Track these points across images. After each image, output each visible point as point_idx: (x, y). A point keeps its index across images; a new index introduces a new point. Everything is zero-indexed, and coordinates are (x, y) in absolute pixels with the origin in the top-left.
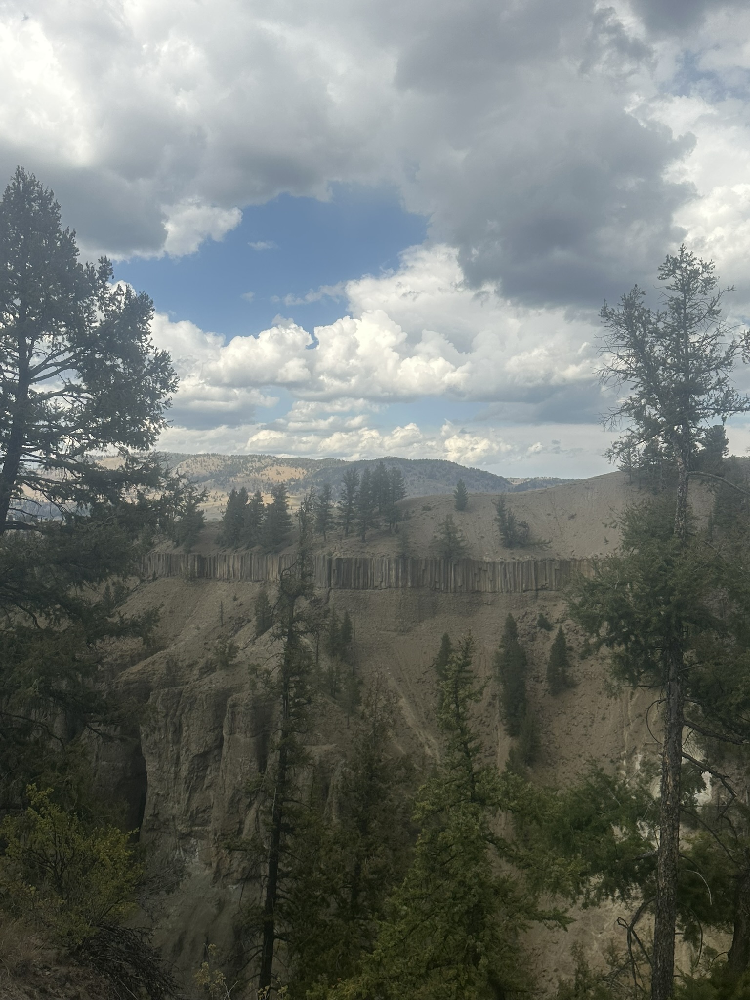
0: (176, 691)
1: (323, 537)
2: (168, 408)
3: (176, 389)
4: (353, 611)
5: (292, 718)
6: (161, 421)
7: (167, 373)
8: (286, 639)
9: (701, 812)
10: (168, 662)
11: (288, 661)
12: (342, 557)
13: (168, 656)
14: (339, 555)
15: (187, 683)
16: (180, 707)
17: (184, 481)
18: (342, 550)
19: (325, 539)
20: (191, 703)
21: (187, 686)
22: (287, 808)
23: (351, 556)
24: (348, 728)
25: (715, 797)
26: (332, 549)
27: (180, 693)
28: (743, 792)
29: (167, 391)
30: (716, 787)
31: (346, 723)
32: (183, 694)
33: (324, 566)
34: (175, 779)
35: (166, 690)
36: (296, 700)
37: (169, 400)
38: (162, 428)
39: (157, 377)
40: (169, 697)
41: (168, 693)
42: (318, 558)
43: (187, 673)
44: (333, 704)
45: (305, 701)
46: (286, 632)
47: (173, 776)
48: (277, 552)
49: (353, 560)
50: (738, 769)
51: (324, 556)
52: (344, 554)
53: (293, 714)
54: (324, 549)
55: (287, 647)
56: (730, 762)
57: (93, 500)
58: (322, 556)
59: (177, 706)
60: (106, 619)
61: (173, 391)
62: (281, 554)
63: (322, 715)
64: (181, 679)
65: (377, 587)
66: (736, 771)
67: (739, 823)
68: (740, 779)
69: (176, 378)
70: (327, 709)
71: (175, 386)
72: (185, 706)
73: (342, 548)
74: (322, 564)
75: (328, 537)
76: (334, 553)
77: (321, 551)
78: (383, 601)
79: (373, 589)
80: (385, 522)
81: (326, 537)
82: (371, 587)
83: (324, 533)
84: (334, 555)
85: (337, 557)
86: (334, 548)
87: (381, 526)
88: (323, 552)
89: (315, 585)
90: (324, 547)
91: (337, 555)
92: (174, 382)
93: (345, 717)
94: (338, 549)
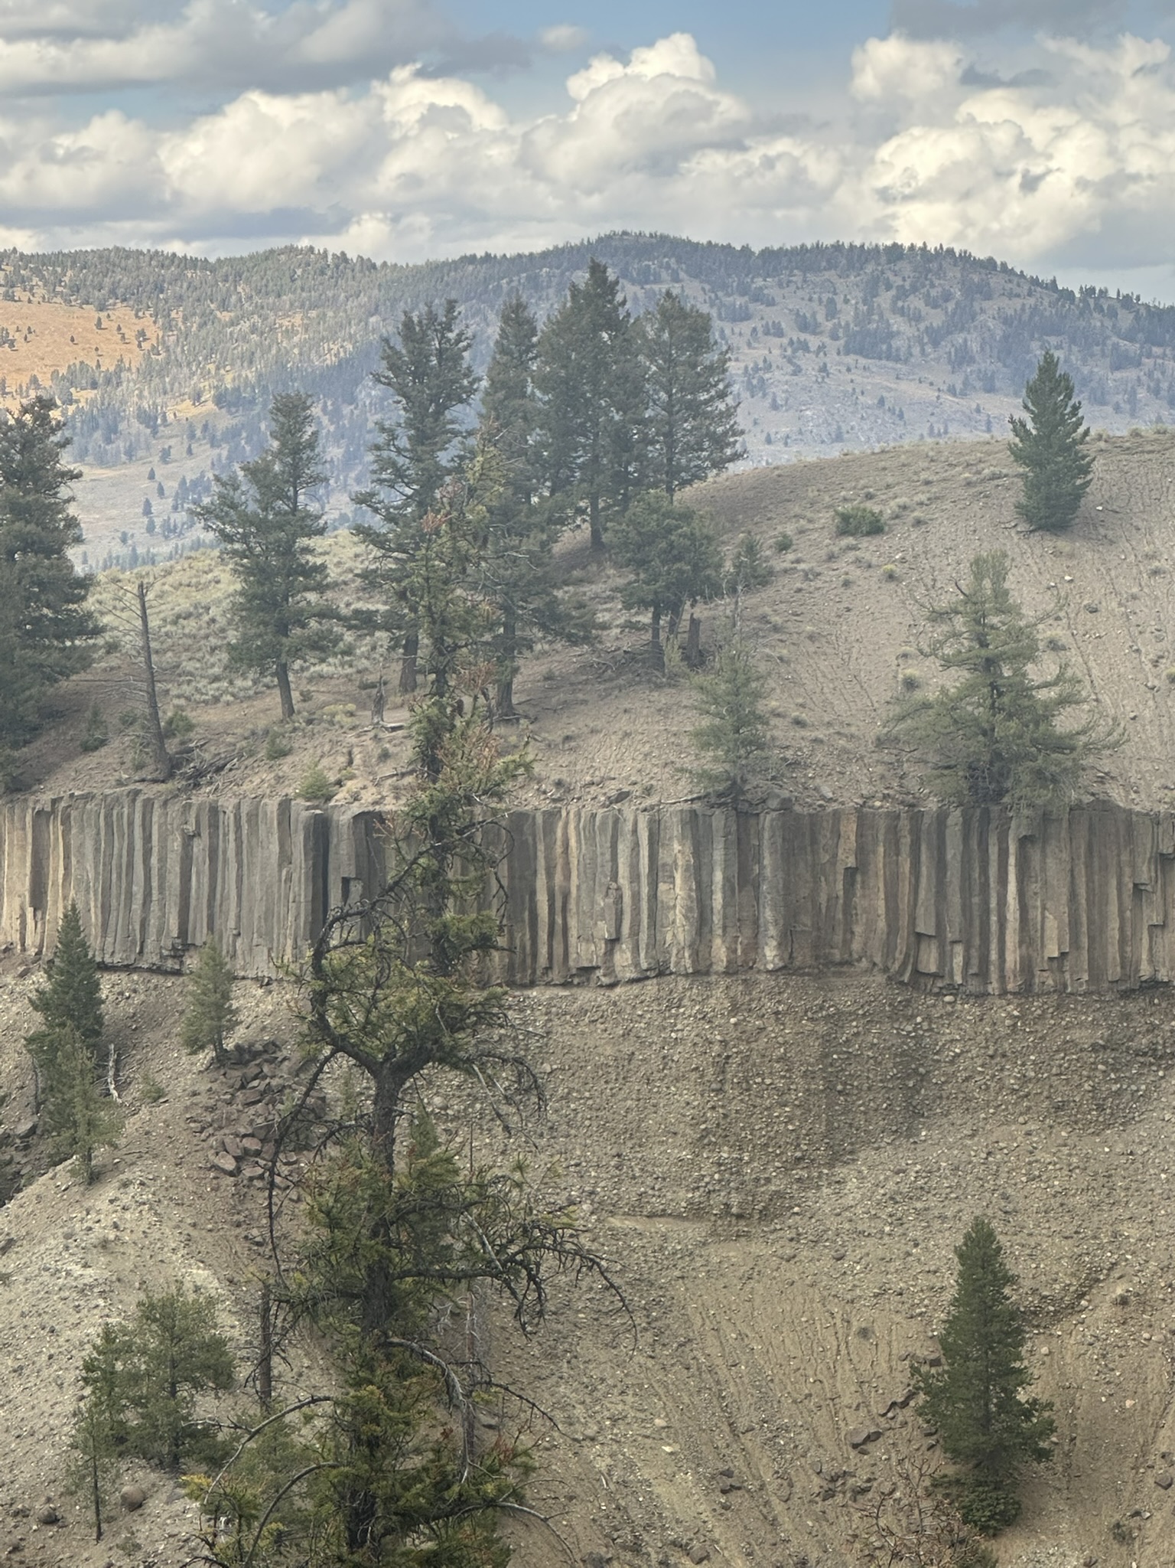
1: (274, 699)
4: (456, 1106)
12: (389, 807)
14: (368, 796)
18: (387, 769)
19: (290, 711)
26: (330, 768)
33: (285, 858)
42: (253, 816)
48: (19, 787)
51: (285, 805)
52: (396, 791)
54: (286, 766)
58: (272, 805)
62: (45, 799)
65: (587, 971)
73: (385, 756)
74: (275, 848)
75: (306, 697)
76: (339, 783)
77: (269, 777)
78: (627, 1048)
79: (565, 985)
80: (628, 606)
81: (295, 695)
82: (556, 976)
83: (282, 673)
84: (341, 796)
85: (356, 809)
86: (342, 760)
87: (605, 627)
88: (279, 779)
89: (238, 967)
90: (284, 753)
91: (356, 798)
94: (365, 762)
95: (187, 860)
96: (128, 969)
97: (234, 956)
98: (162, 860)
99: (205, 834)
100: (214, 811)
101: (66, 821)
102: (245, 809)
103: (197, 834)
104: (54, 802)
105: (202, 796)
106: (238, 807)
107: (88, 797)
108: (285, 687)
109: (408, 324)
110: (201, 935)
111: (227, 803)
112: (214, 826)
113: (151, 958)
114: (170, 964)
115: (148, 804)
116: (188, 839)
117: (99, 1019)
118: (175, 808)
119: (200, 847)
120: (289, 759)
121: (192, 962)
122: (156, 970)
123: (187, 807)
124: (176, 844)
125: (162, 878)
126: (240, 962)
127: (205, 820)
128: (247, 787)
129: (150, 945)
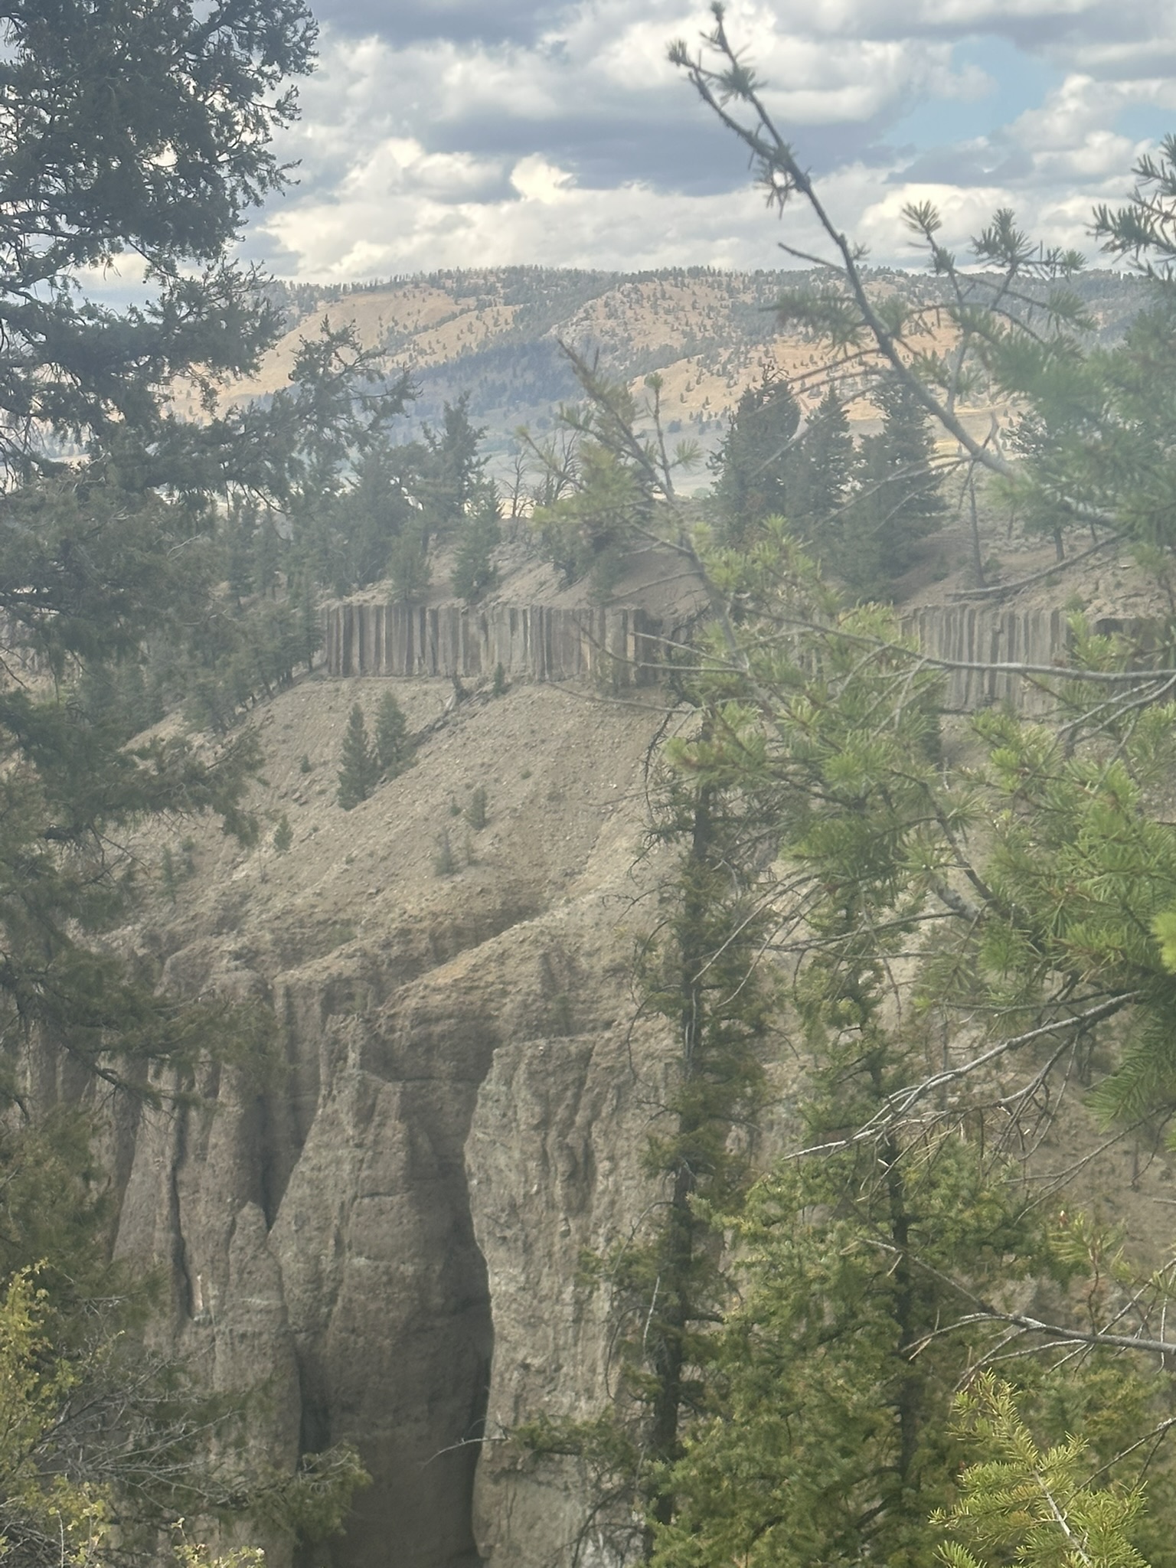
0: (573, 1049)
1: (1052, 551)
2: (286, 122)
3: (310, 60)
4: (1156, 800)
5: (710, 1078)
6: (264, 167)
7: (279, 15)
8: (686, 842)
10: (545, 957)
11: (695, 909)
12: (1120, 616)
13: (546, 939)
14: (1107, 610)
15: (608, 1025)
16: (585, 1100)
17: (348, 355)
18: (1120, 593)
19: (1061, 557)
20: (618, 1088)
21: (607, 1035)
22: (698, 1339)
23: (1151, 613)
24: (1136, 1188)
26: (1084, 591)
27: (585, 1057)
29: (283, 71)
31: (1128, 1173)
32: (594, 1059)
34: (577, 1320)
35: (542, 1043)
36: (724, 1025)
37: (288, 95)
38: (270, 188)
39: (251, 26)
40: (551, 1068)
41: (546, 1056)
42: (1036, 621)
43: (606, 992)
44: (1083, 1110)
45: (747, 1030)
46: (689, 820)
47: (569, 1311)
51: (1055, 615)
52: (1125, 607)
53: (714, 1068)
54: (1057, 591)
55: (691, 865)
57: (93, 415)
58: (1047, 614)
59: (577, 1097)
60: (135, 765)
61: (301, 71)
62: (910, 608)
63: (1046, 1143)
64: (589, 1011)
69: (308, 27)
70: (1063, 1123)
71: (305, 53)
72: (600, 1098)
73: (1119, 585)
74: (1048, 640)
75: (1073, 549)
76: (1090, 601)
77: (1046, 597)
81: (1065, 548)
83: (1057, 534)
84: (1090, 608)
85: (1100, 617)
86: (1091, 587)
88: (1053, 599)
89: (1024, 712)
90: (1057, 583)
91: (1099, 610)
92: (302, 38)
93: (1126, 1153)
94: (1106, 590)
96: (958, 712)
97: (1021, 706)
98: (980, 647)
99: (1006, 630)
100: (1012, 618)
101: (922, 623)
102: (1030, 618)
103: (1001, 631)
104: (916, 611)
105: (1004, 609)
106: (1027, 615)
107: (936, 608)
108: (1059, 542)
110: (1002, 693)
111: (1020, 612)
112: (1012, 626)
113: (972, 706)
115: (972, 613)
116: (996, 635)
117: (939, 743)
118: (988, 616)
119: (1003, 639)
120: (1060, 586)
123: (996, 614)
124: (988, 637)
126: (1026, 709)
127: (1006, 623)
128: (1033, 603)
129: (971, 699)
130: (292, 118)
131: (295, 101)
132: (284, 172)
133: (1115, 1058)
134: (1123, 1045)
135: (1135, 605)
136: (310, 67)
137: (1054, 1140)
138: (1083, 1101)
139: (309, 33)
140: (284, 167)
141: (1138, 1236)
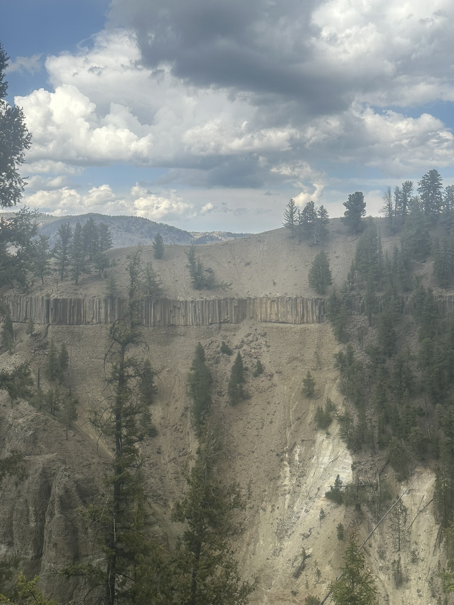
1: (41, 281)
4: (69, 343)
9: (344, 491)
12: (59, 298)
14: (56, 296)
18: (58, 292)
19: (43, 283)
23: (67, 297)
24: (67, 440)
25: (355, 479)
26: (50, 292)
28: (375, 474)
30: (356, 471)
31: (65, 436)
33: (42, 305)
42: (37, 299)
44: (53, 421)
49: (69, 301)
50: (372, 457)
51: (43, 297)
52: (60, 296)
54: (43, 291)
55: (118, 392)
56: (366, 452)
58: (40, 297)
63: (45, 430)
65: (89, 322)
66: (371, 458)
67: (373, 498)
68: (373, 464)
70: (48, 425)
73: (58, 290)
74: (41, 304)
75: (46, 281)
76: (51, 294)
77: (40, 293)
78: (95, 334)
79: (85, 324)
80: (95, 269)
82: (84, 323)
83: (42, 277)
84: (52, 296)
85: (54, 298)
86: (52, 291)
87: (92, 271)
88: (42, 294)
89: (35, 322)
90: (43, 290)
91: (54, 296)
92: (27, 138)
93: (64, 431)
94: (55, 291)
95: (27, 306)
96: (17, 322)
97: (34, 320)
98: (23, 305)
99: (30, 301)
100: (31, 298)
103: (29, 302)
105: (29, 296)
106: (35, 298)
107: (11, 296)
108: (43, 280)
109: (62, 226)
110: (29, 317)
111: (33, 297)
112: (31, 300)
113: (21, 320)
114: (24, 321)
115: (20, 297)
116: (27, 302)
117: (12, 329)
118: (25, 298)
119: (29, 304)
121: (27, 321)
122: (22, 322)
123: (27, 298)
124: (25, 303)
125: (23, 308)
127: (30, 299)
128: (37, 294)
129: (21, 318)
130: (22, 163)
131: (23, 157)
132: (23, 180)
133: (60, 407)
134: (63, 404)
135: (62, 295)
136: (29, 147)
137: (46, 429)
138: (53, 419)
139: (29, 136)
140: (24, 178)
141: (68, 451)
